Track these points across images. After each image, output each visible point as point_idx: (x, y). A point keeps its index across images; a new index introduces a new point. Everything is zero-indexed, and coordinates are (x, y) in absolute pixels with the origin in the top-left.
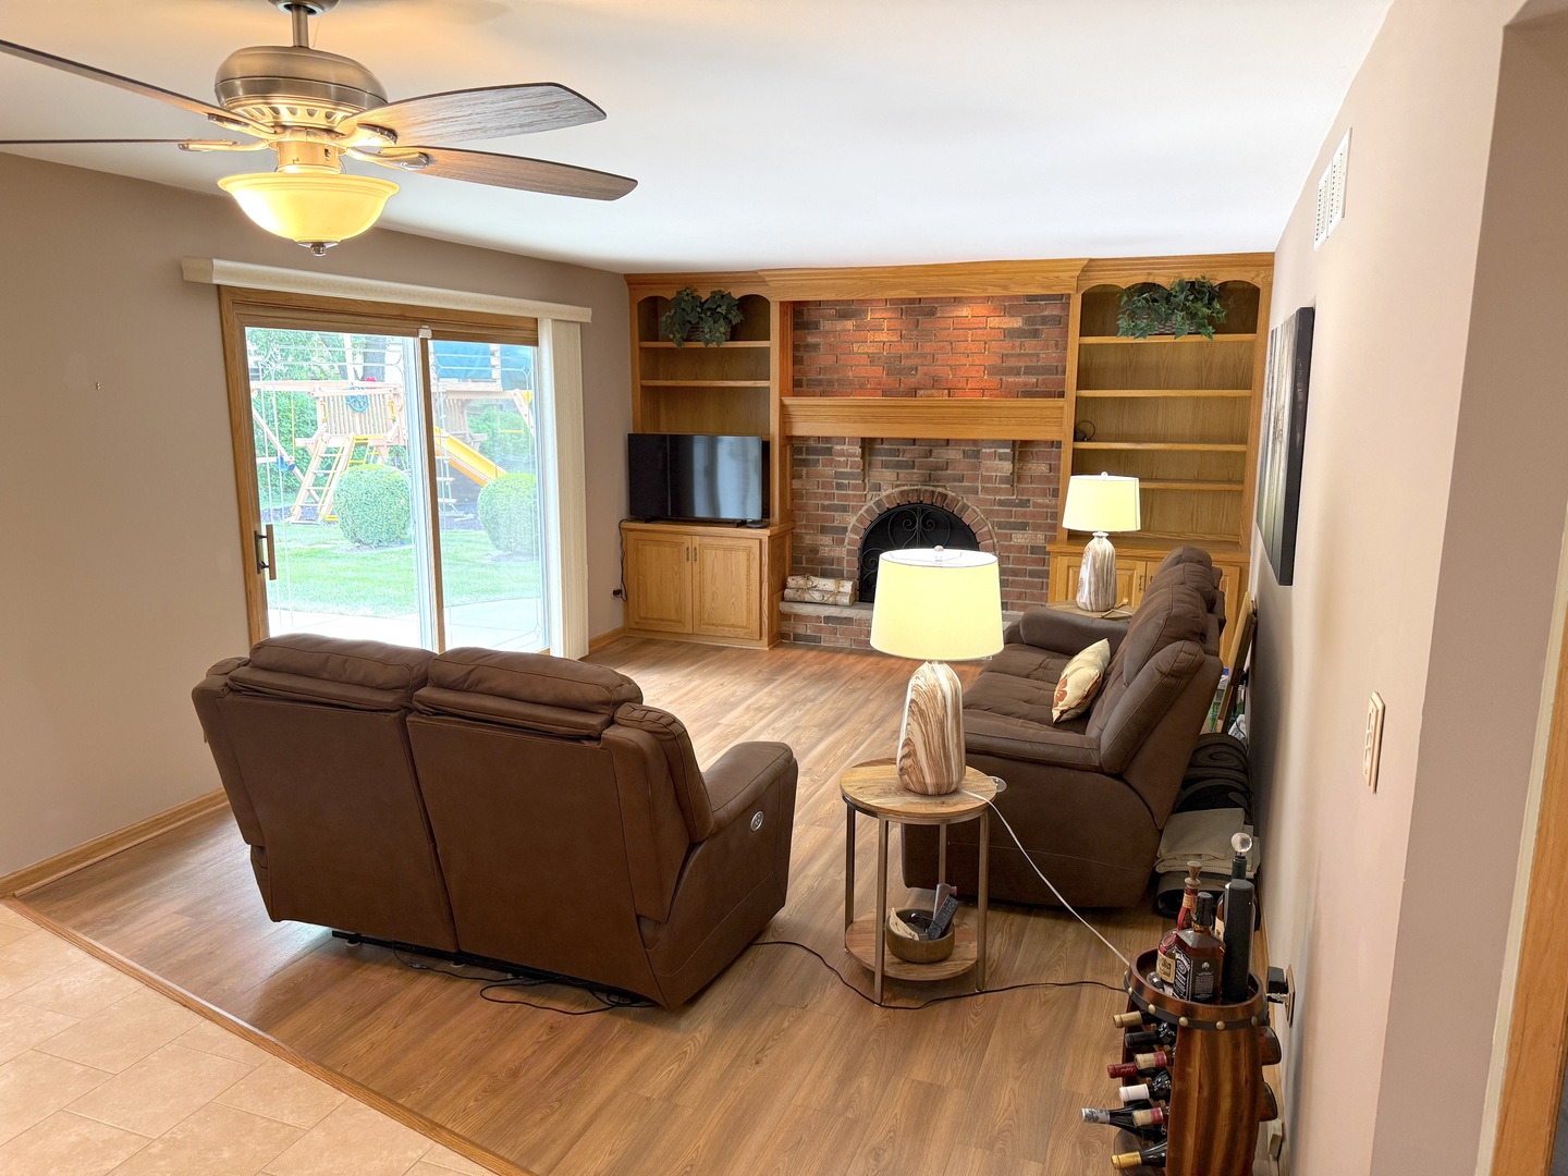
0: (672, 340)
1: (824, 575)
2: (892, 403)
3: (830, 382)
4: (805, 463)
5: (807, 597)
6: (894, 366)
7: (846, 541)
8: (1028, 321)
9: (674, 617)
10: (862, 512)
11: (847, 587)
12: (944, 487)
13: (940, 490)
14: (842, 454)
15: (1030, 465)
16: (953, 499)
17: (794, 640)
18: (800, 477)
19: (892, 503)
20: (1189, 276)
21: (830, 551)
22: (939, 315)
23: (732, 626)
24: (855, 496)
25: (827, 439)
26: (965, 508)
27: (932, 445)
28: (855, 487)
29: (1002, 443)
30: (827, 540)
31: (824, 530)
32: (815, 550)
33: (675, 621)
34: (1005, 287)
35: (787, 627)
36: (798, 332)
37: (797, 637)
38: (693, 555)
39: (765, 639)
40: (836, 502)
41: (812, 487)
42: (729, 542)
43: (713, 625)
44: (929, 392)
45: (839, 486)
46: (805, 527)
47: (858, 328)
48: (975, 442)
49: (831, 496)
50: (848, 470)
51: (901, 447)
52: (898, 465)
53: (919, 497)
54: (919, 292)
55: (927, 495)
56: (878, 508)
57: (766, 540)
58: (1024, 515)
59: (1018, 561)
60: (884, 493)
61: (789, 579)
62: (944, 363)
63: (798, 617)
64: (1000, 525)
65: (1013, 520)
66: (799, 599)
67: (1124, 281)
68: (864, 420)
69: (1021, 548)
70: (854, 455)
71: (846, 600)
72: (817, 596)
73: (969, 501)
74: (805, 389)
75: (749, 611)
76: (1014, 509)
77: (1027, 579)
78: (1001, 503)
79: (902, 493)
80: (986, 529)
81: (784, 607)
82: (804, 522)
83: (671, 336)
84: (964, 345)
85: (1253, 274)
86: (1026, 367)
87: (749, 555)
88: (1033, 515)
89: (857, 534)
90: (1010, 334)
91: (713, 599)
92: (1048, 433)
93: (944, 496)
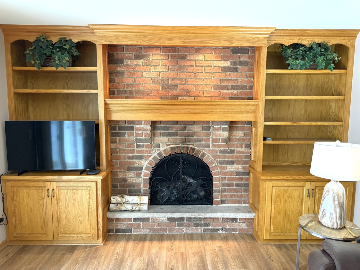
0: (33, 66)
1: (131, 193)
2: (170, 103)
3: (131, 92)
4: (118, 134)
5: (123, 208)
6: (166, 85)
7: (142, 174)
8: (233, 63)
9: (41, 231)
10: (151, 158)
11: (146, 199)
12: (193, 145)
13: (191, 146)
14: (140, 129)
15: (235, 133)
16: (198, 151)
17: (116, 232)
18: (115, 142)
19: (167, 154)
20: (318, 40)
21: (133, 180)
22: (188, 59)
23: (80, 233)
24: (146, 151)
25: (130, 122)
26: (204, 155)
27: (187, 123)
28: (147, 146)
29: (225, 123)
30: (131, 174)
31: (130, 169)
32: (125, 180)
33: (41, 234)
34: (231, 42)
35: (112, 226)
36: (112, 65)
37: (118, 231)
38: (52, 193)
39: (101, 239)
40: (136, 154)
41: (122, 148)
42: (76, 184)
43: (67, 234)
44: (184, 98)
45: (138, 146)
46: (119, 168)
47: (145, 64)
48: (208, 122)
49: (133, 152)
50: (143, 138)
51: (170, 125)
52: (169, 135)
53: (181, 150)
54: (184, 42)
55: (185, 149)
56: (159, 157)
57: (99, 182)
58: (232, 157)
59: (229, 179)
60: (162, 149)
61: (112, 199)
62: (192, 83)
63: (118, 220)
64: (221, 163)
65: (227, 159)
66: (118, 210)
67: (287, 42)
68: (153, 112)
69: (231, 173)
70: (147, 130)
71: (146, 208)
72: (129, 207)
73: (204, 151)
74: (116, 95)
75: (90, 224)
76: (227, 154)
77: (235, 188)
78: (221, 152)
79: (172, 148)
80: (214, 165)
81: (110, 215)
82: (118, 166)
83: (33, 62)
84: (201, 74)
85: (346, 41)
86: (232, 86)
87: (89, 191)
88: (237, 157)
89: (148, 170)
90: (225, 69)
91: (66, 219)
92: (248, 117)
93: (193, 149)
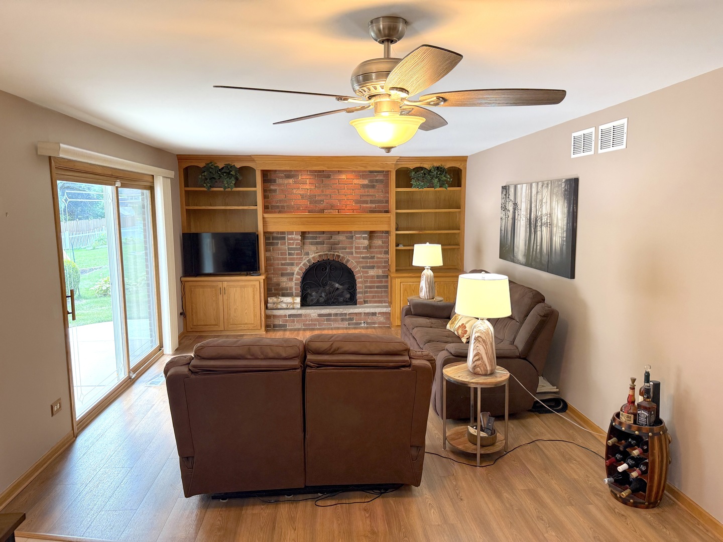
0: (204, 187)
1: (284, 295)
2: (317, 216)
3: (283, 207)
4: (272, 244)
5: (279, 307)
6: (312, 199)
7: (294, 279)
8: (371, 181)
9: (213, 322)
10: (301, 265)
11: (298, 300)
12: (338, 252)
13: (336, 253)
14: (292, 239)
15: (374, 241)
16: (343, 257)
17: (273, 327)
18: (270, 251)
19: (315, 261)
20: (436, 164)
21: (286, 284)
22: (332, 178)
23: (246, 324)
24: (297, 258)
25: (283, 233)
26: (348, 261)
27: (332, 233)
28: (297, 254)
29: (365, 232)
30: (284, 279)
31: (282, 275)
32: (278, 284)
33: (213, 325)
34: (365, 167)
35: (270, 322)
36: (265, 184)
37: (275, 326)
38: (223, 291)
39: (263, 328)
40: (288, 261)
41: (276, 256)
42: (243, 283)
43: (236, 324)
44: (330, 211)
45: (290, 254)
46: (273, 274)
47: (295, 182)
48: (351, 232)
49: (285, 259)
50: (294, 246)
51: (318, 235)
52: (317, 243)
53: (327, 257)
54: (328, 168)
55: (331, 256)
56: (309, 263)
57: (262, 281)
58: (373, 262)
59: (371, 282)
60: (311, 257)
61: (269, 299)
62: (336, 198)
63: (275, 316)
64: (363, 268)
65: (368, 265)
66: (275, 308)
67: (412, 166)
68: (303, 224)
69: (372, 277)
70: (298, 240)
71: (299, 306)
72: (284, 306)
73: (348, 257)
74: (270, 210)
75: (255, 316)
76: (369, 260)
77: (376, 289)
78: (363, 258)
79: (320, 256)
80: (358, 269)
81: (269, 312)
82: (272, 272)
83: (205, 185)
84: (344, 191)
85: (459, 164)
86: (370, 200)
87: (254, 289)
88: (377, 262)
89: (299, 275)
90: (364, 186)
91: (235, 312)
92: (385, 228)
93: (339, 256)
